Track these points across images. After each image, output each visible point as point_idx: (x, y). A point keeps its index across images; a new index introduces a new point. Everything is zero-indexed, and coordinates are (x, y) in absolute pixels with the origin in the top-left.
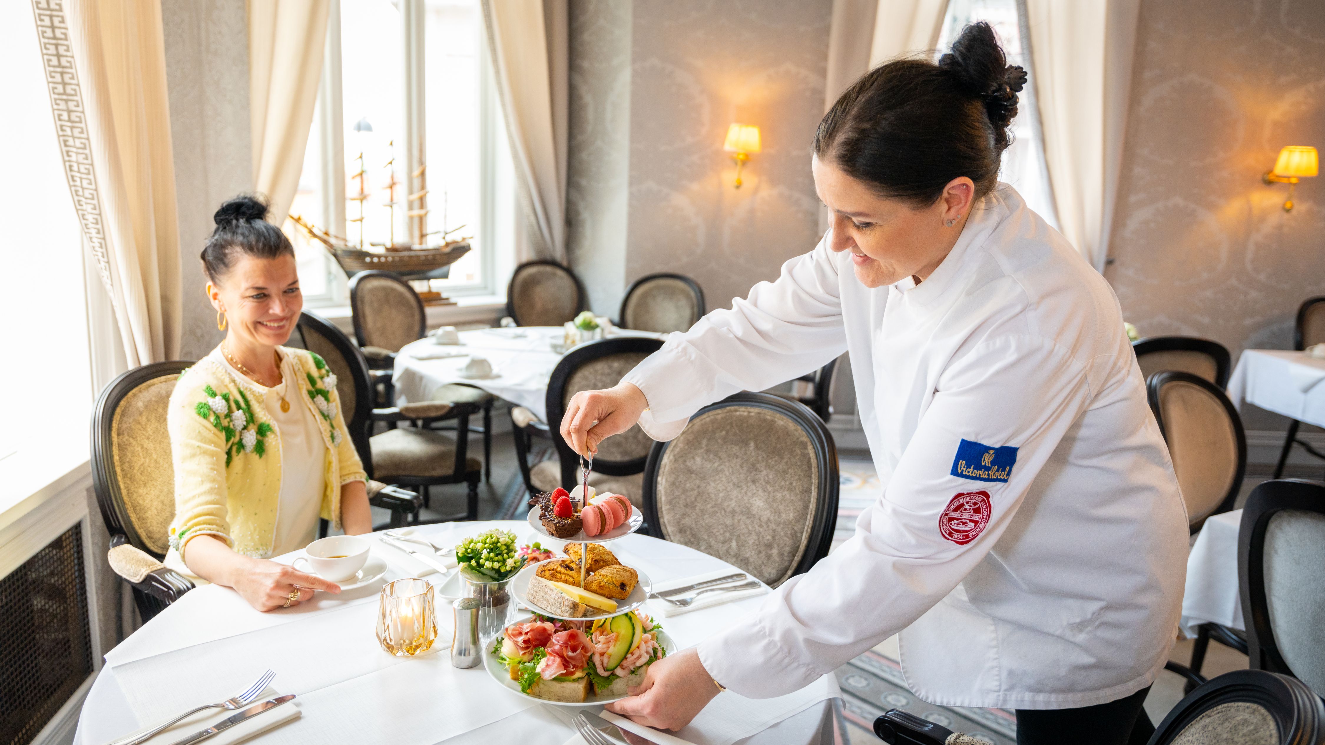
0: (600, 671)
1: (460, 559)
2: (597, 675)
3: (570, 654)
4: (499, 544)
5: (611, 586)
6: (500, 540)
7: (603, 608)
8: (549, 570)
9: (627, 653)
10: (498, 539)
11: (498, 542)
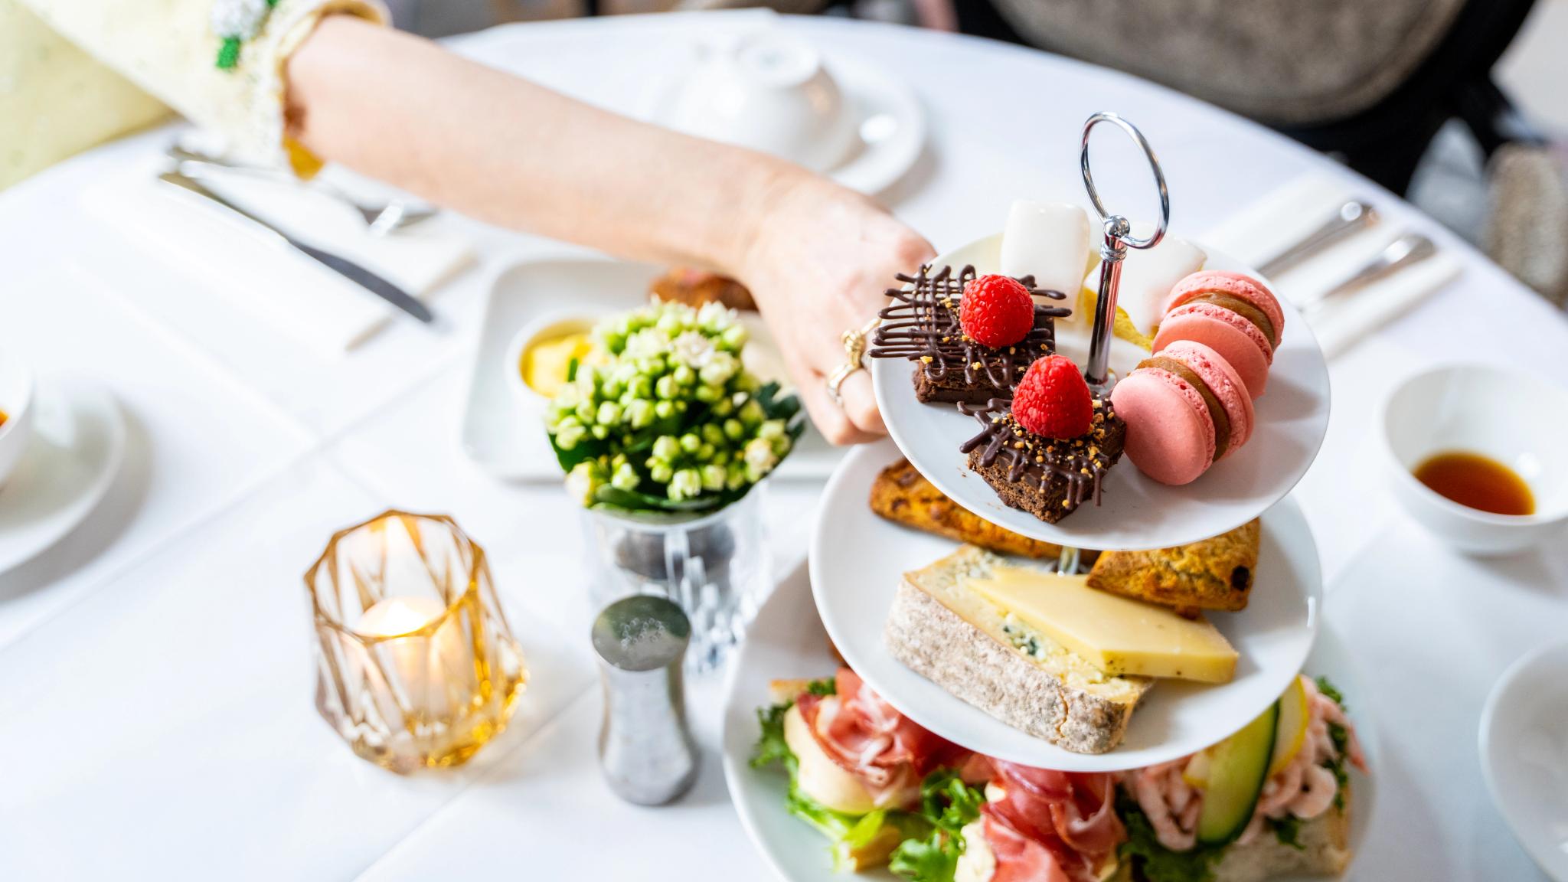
0: (1170, 837)
1: (569, 459)
2: (1160, 849)
3: (1078, 825)
4: (703, 393)
5: (1199, 584)
6: (705, 375)
7: (1188, 675)
8: (926, 501)
9: (1263, 780)
10: (696, 371)
11: (697, 382)
